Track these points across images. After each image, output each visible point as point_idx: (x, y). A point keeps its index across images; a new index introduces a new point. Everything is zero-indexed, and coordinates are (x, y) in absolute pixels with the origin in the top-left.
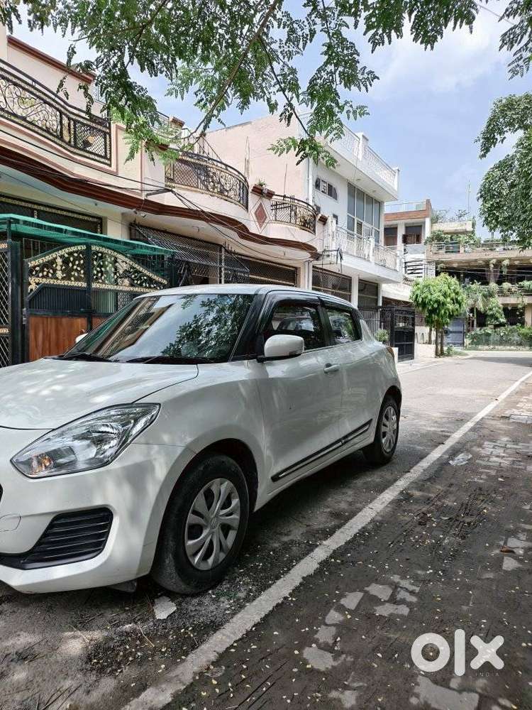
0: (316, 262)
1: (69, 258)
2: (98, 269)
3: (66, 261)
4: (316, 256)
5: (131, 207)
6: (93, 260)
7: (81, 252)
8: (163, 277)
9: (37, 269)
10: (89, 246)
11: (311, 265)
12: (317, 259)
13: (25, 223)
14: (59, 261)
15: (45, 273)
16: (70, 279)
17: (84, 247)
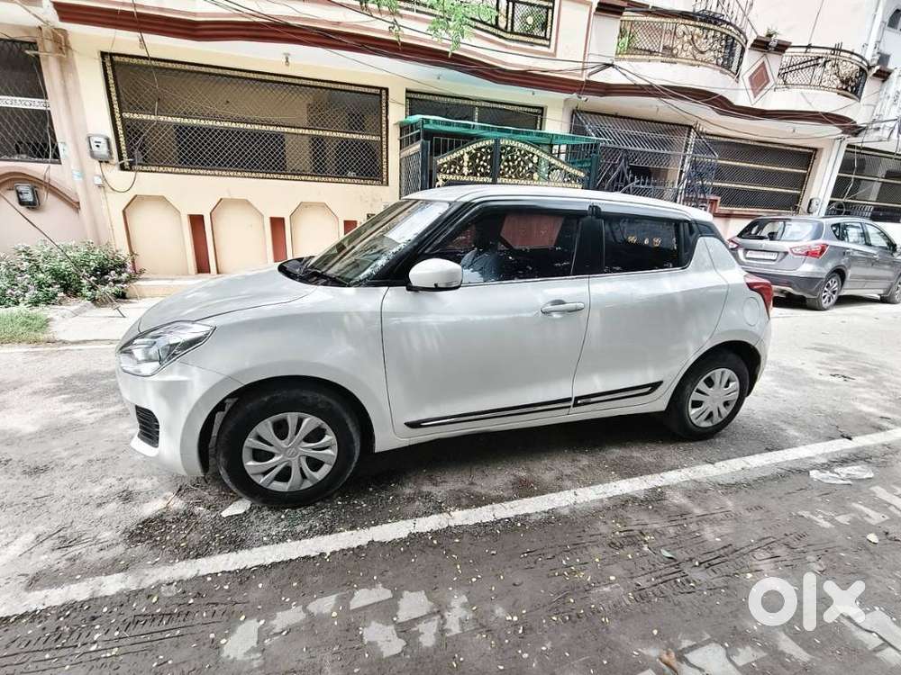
0: (854, 139)
1: (476, 154)
2: (506, 164)
3: (473, 157)
4: (856, 130)
5: (571, 92)
6: (501, 154)
7: (490, 148)
8: (580, 169)
9: (445, 166)
10: (497, 141)
11: (845, 144)
12: (856, 135)
13: (435, 121)
14: (466, 157)
15: (452, 170)
16: (476, 175)
17: (492, 142)
